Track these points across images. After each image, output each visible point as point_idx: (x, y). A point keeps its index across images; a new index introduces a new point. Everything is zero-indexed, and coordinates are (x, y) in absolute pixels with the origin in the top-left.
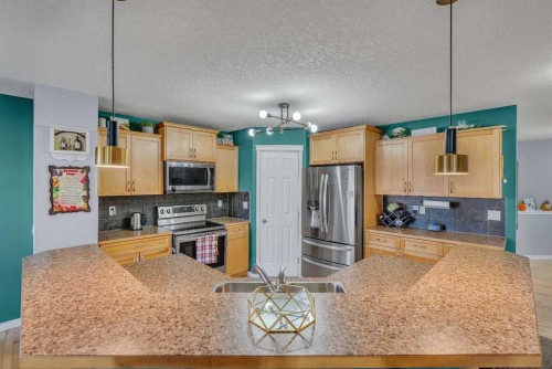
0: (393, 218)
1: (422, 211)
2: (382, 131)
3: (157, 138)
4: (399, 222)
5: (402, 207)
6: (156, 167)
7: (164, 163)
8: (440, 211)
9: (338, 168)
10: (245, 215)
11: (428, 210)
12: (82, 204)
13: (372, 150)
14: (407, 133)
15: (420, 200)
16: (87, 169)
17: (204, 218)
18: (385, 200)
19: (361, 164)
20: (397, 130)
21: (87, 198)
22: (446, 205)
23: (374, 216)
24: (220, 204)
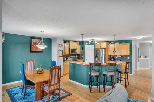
0: (112, 59)
1: (117, 58)
2: (109, 42)
3: (68, 44)
4: (113, 60)
5: (113, 57)
6: (68, 49)
7: (70, 49)
8: (120, 57)
9: (101, 50)
10: (82, 58)
11: (118, 57)
12: (62, 56)
13: (108, 46)
14: (114, 43)
15: (116, 56)
16: (62, 50)
17: (74, 59)
18: (110, 55)
19: (105, 49)
20: (112, 43)
21: (62, 55)
22: (121, 56)
23: (108, 59)
24: (77, 56)
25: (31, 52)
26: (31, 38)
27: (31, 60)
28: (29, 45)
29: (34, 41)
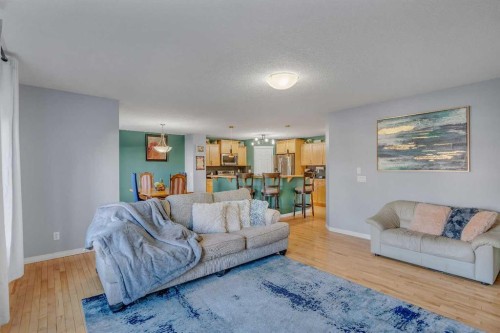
2: (303, 140)
6: (218, 156)
7: (221, 155)
12: (202, 168)
14: (313, 142)
15: (315, 167)
16: (204, 157)
19: (294, 154)
20: (308, 140)
21: (204, 166)
25: (147, 160)
26: (148, 135)
27: (146, 173)
28: (144, 148)
29: (151, 140)
